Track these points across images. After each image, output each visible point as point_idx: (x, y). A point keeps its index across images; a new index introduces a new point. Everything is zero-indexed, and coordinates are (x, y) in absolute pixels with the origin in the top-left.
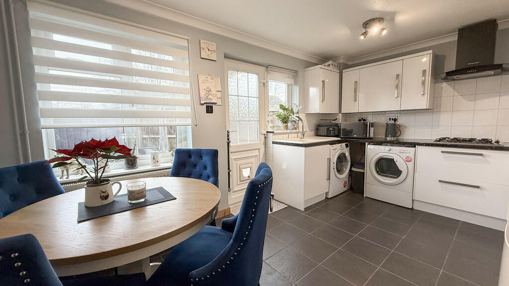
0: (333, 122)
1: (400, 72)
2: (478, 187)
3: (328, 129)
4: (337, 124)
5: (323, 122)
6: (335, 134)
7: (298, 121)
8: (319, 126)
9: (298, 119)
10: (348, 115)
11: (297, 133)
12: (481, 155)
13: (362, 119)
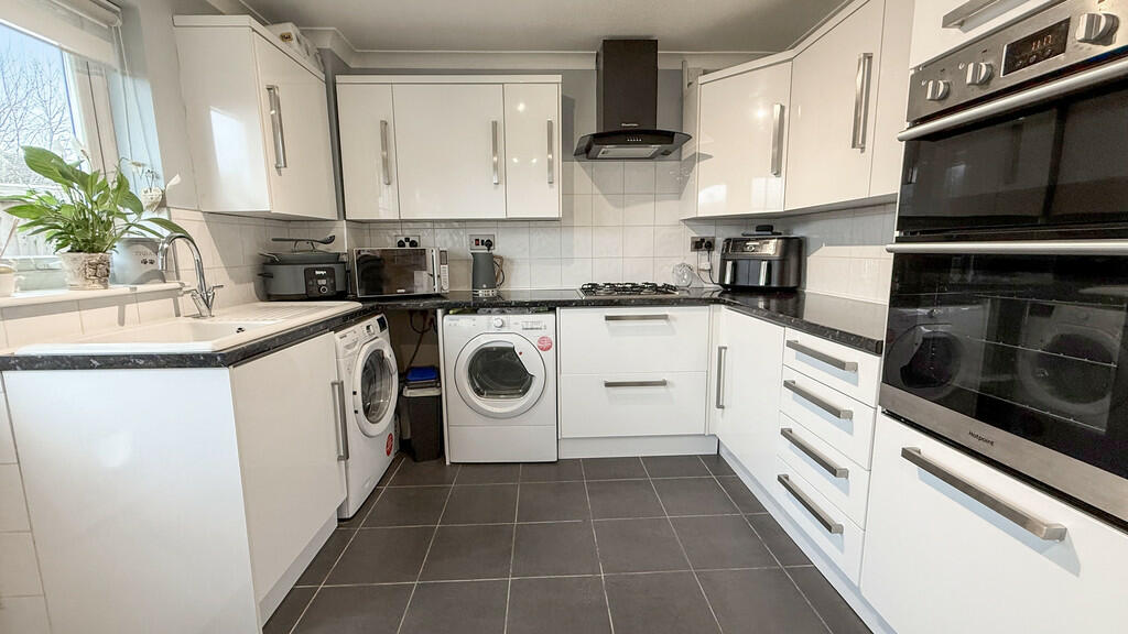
0: (322, 247)
1: (498, 117)
2: (663, 383)
3: (309, 275)
4: (339, 254)
5: (286, 250)
6: (334, 286)
7: (171, 240)
8: (273, 262)
9: (166, 233)
10: (366, 226)
11: (173, 294)
12: (665, 317)
13: (407, 240)
